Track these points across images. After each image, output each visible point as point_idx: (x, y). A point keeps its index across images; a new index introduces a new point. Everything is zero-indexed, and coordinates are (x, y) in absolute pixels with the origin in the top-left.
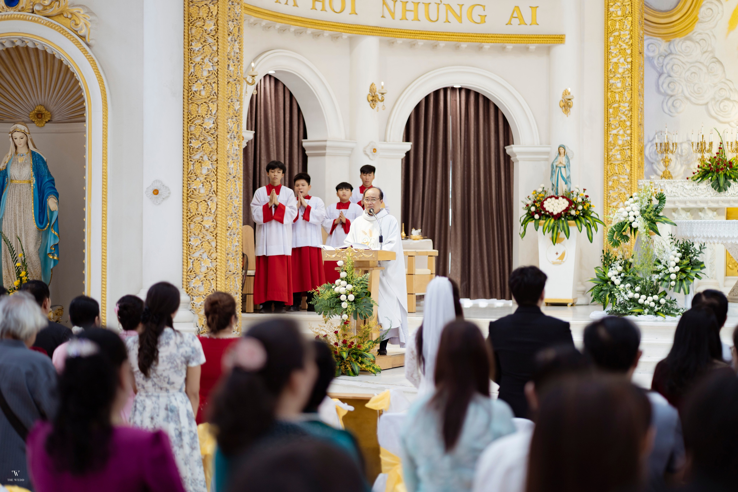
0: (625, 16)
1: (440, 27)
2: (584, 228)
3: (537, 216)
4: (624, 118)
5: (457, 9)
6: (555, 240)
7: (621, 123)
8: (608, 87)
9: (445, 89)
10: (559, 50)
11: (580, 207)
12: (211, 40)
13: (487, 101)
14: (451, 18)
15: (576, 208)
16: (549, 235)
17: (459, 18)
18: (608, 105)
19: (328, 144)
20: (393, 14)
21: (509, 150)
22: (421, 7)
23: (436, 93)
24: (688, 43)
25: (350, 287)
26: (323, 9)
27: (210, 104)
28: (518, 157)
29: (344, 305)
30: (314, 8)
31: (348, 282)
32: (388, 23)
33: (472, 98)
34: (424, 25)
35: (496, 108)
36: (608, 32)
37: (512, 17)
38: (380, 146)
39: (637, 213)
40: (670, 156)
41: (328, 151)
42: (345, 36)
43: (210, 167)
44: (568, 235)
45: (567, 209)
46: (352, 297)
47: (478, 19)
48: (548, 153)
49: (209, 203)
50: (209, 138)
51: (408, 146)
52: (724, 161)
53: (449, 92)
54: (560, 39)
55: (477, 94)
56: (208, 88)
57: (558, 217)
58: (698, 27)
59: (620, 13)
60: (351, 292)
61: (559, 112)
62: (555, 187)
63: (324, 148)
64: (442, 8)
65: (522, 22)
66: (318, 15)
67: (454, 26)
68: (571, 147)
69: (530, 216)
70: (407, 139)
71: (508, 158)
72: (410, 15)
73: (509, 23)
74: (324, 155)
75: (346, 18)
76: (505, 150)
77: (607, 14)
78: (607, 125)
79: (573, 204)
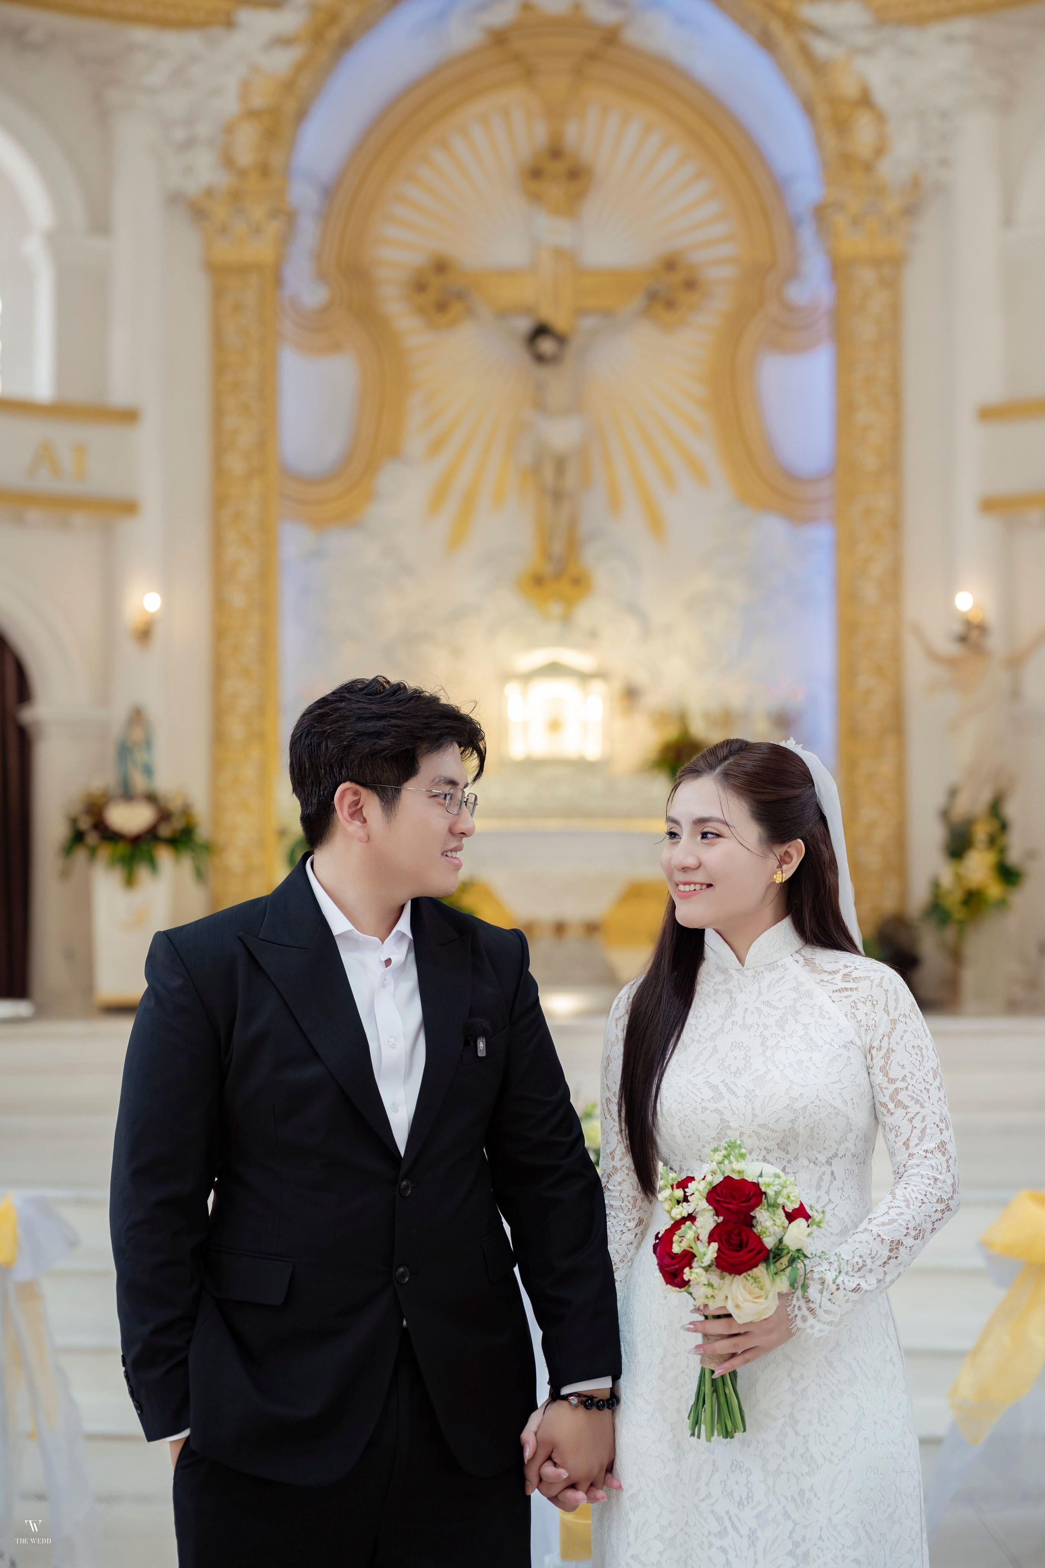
0: (250, 474)
2: (187, 859)
3: (91, 839)
4: (248, 662)
6: (128, 881)
7: (245, 672)
8: (216, 602)
10: (125, 525)
11: (179, 822)
15: (170, 824)
16: (118, 872)
18: (219, 634)
21: (25, 715)
24: (357, 536)
28: (48, 728)
36: (218, 502)
37: (37, 460)
44: (155, 869)
45: (154, 826)
48: (105, 723)
54: (129, 507)
57: (136, 840)
58: (375, 509)
59: (241, 467)
61: (127, 644)
62: (124, 782)
65: (57, 472)
69: (79, 837)
71: (21, 731)
73: (32, 472)
76: (17, 717)
77: (219, 472)
78: (218, 674)
79: (164, 815)
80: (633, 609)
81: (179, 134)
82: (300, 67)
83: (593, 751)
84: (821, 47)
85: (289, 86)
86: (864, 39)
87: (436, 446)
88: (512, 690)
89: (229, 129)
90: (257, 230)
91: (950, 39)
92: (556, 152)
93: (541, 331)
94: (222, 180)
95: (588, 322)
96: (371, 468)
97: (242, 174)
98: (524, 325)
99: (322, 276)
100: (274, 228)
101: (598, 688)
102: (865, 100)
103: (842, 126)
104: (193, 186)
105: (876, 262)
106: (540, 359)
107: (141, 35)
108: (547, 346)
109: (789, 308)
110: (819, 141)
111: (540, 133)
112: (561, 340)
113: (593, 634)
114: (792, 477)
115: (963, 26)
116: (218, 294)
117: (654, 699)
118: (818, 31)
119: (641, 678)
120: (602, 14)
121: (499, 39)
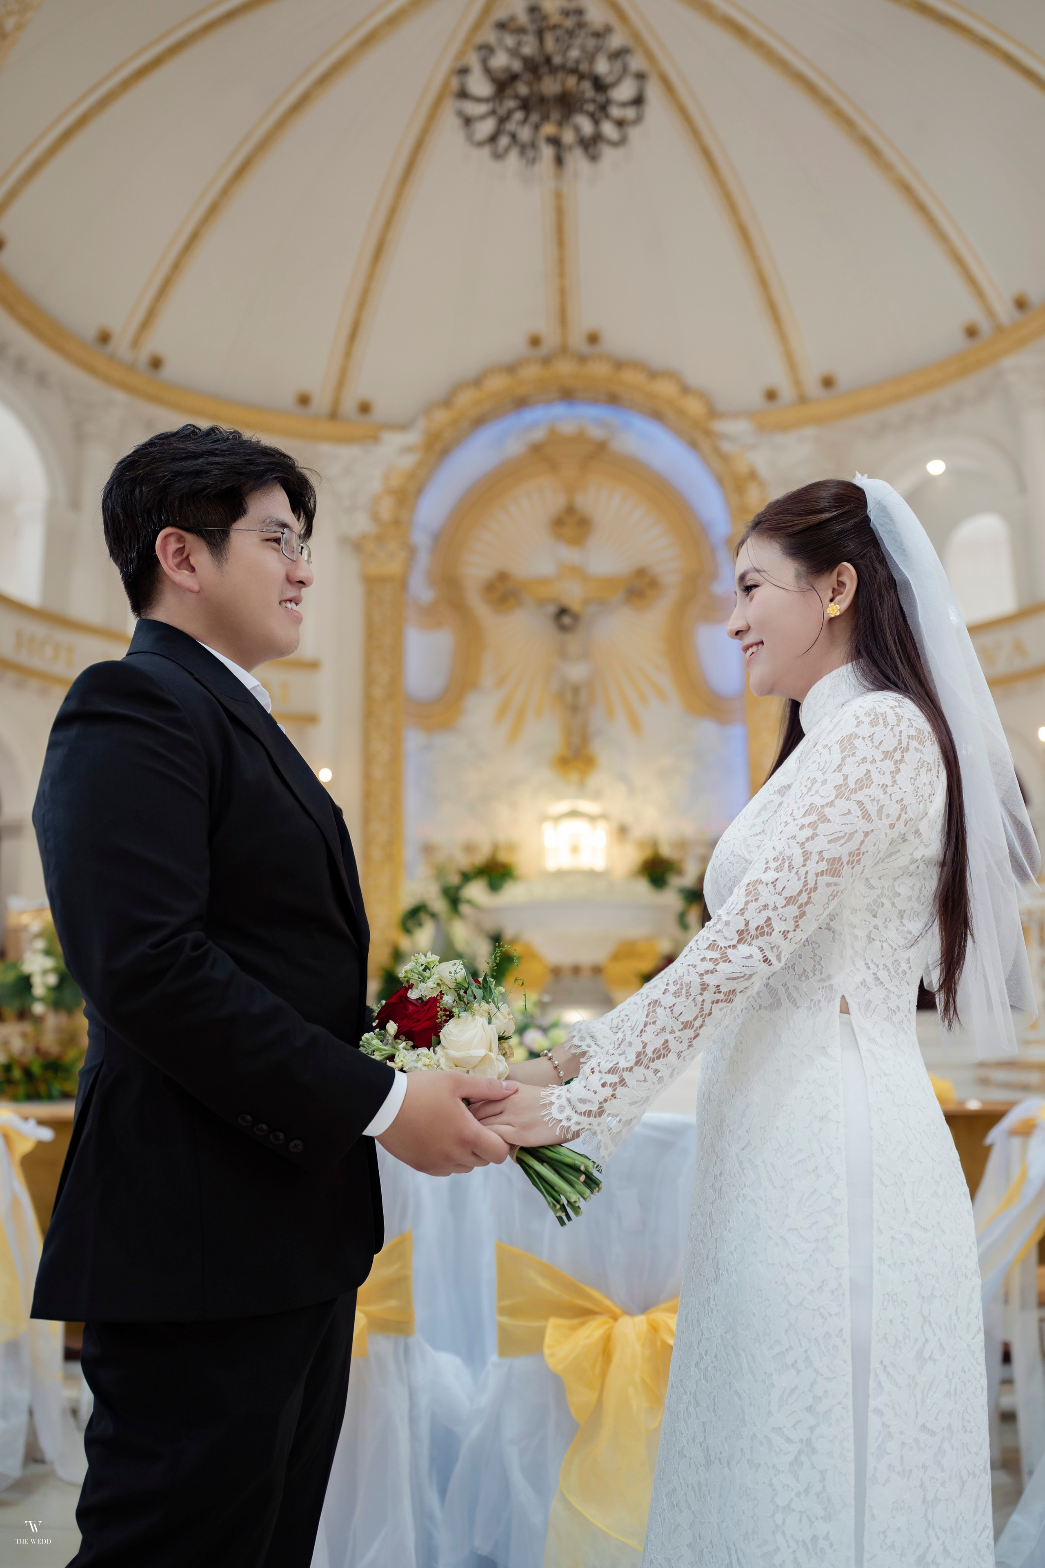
0: (387, 699)
7: (383, 818)
8: (365, 775)
10: (311, 730)
18: (365, 795)
24: (451, 737)
36: (366, 716)
52: (497, 861)
54: (313, 719)
58: (463, 720)
77: (368, 697)
80: (623, 778)
81: (347, 503)
82: (419, 464)
83: (599, 865)
84: (726, 446)
85: (412, 476)
86: (751, 440)
87: (501, 682)
88: (547, 826)
89: (376, 500)
90: (392, 556)
91: (803, 439)
92: (571, 513)
94: (372, 529)
95: (592, 608)
96: (461, 696)
97: (384, 525)
98: (552, 609)
99: (432, 584)
100: (402, 555)
101: (602, 825)
102: (753, 475)
103: (740, 491)
104: (355, 532)
106: (563, 628)
107: (327, 447)
108: (567, 620)
109: (712, 597)
111: (561, 500)
112: (576, 617)
113: (599, 792)
114: (718, 697)
115: (809, 431)
116: (369, 594)
117: (637, 833)
118: (723, 436)
119: (629, 820)
120: (596, 433)
121: (536, 449)
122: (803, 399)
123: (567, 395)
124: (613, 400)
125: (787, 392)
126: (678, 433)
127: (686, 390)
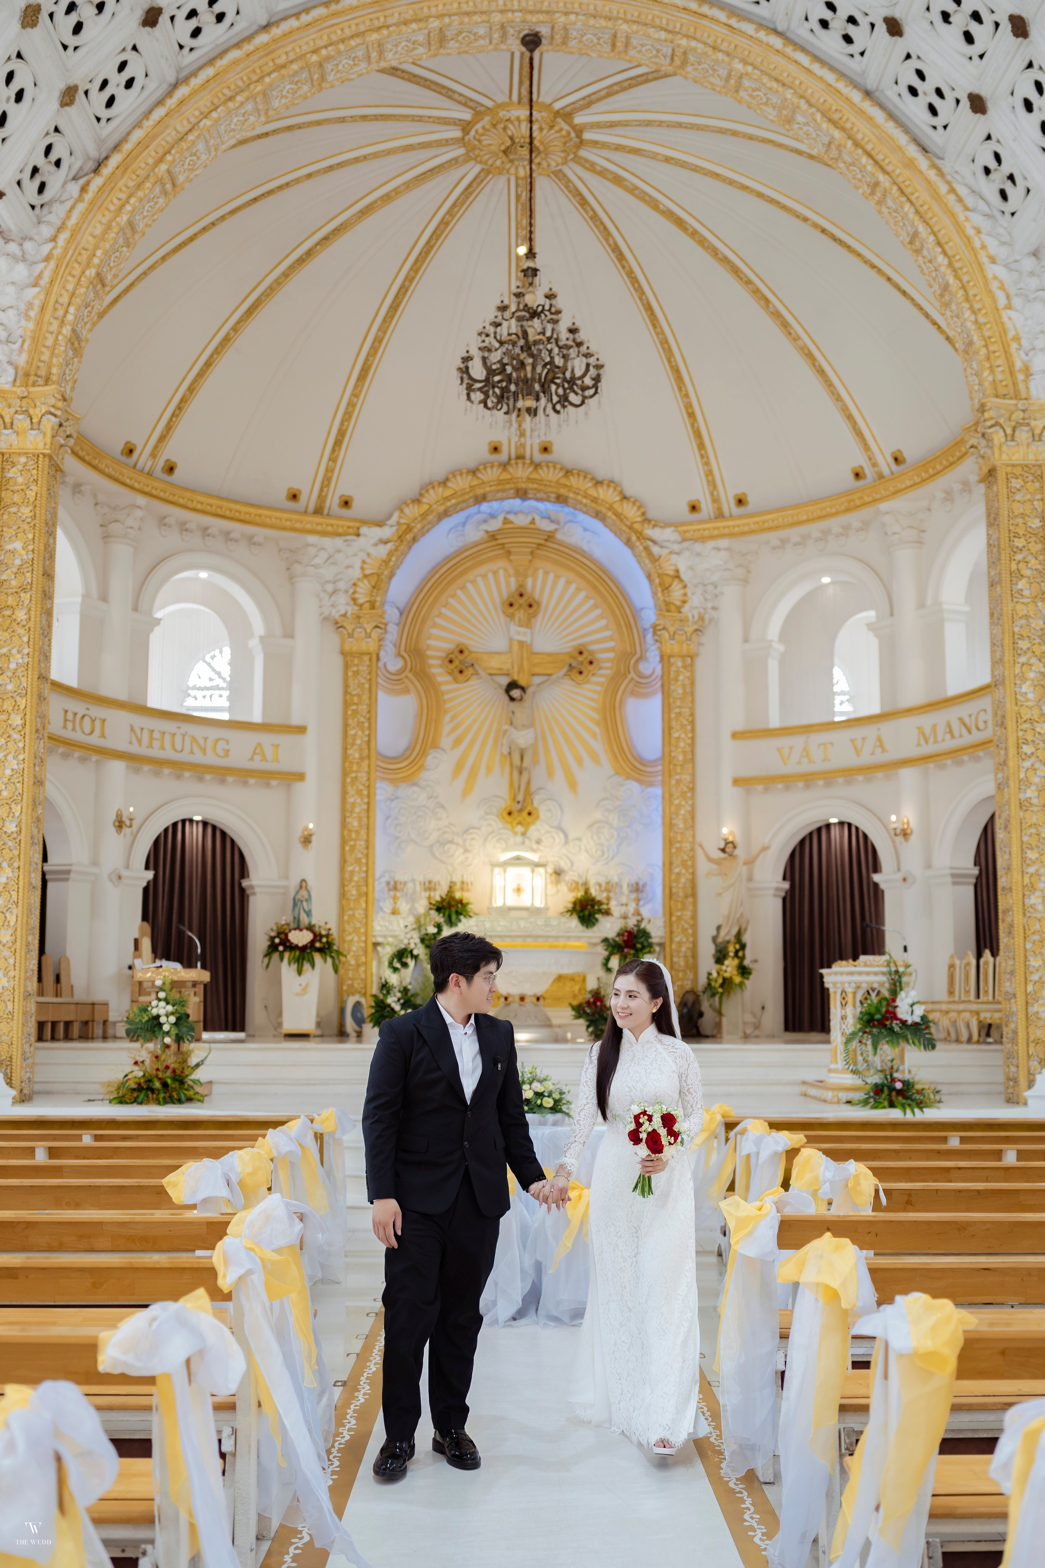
0: (362, 758)
1: (184, 757)
2: (329, 960)
3: (281, 948)
4: (360, 855)
5: (202, 742)
6: (300, 972)
7: (358, 861)
8: (344, 825)
9: (184, 821)
10: (298, 786)
11: (324, 940)
12: (16, 736)
13: (224, 834)
14: (196, 749)
15: (320, 941)
16: (294, 966)
17: (204, 751)
18: (344, 842)
19: (73, 868)
20: (140, 742)
21: (245, 883)
22: (167, 737)
23: (175, 825)
24: (415, 788)
25: (170, 1008)
26: (74, 729)
27: (13, 806)
28: (257, 890)
29: (166, 1028)
30: (65, 727)
31: (168, 1003)
32: (135, 749)
33: (209, 830)
34: (169, 754)
35: (233, 842)
36: (345, 773)
37: (254, 753)
38: (125, 873)
39: (418, 941)
40: (398, 894)
41: (72, 876)
42: (94, 758)
43: (11, 875)
44: (313, 966)
45: (312, 942)
46: (172, 1019)
47: (221, 753)
48: (286, 887)
49: (8, 915)
50: (10, 843)
51: (150, 875)
52: (453, 898)
53: (187, 824)
54: (300, 777)
55: (214, 828)
56: (11, 787)
57: (303, 949)
58: (425, 775)
59: (357, 755)
60: (172, 1014)
61: (298, 847)
62: (297, 920)
63: (68, 872)
64: (188, 740)
65: (264, 759)
66: (68, 734)
67: (198, 758)
68: (311, 883)
69: (273, 948)
70: (147, 867)
71: (242, 891)
72: (156, 744)
73: (252, 759)
74: (67, 880)
75: (94, 740)
76: (240, 884)
77: (345, 757)
78: (343, 862)
79: (317, 937)
80: (559, 828)
81: (330, 588)
82: (390, 554)
83: (539, 903)
84: (655, 550)
85: (386, 562)
86: (676, 547)
87: (457, 742)
88: (497, 870)
89: (355, 584)
90: (369, 636)
91: (719, 549)
92: (521, 595)
93: (513, 685)
94: (351, 610)
95: (537, 680)
96: (423, 753)
97: (361, 606)
98: (505, 681)
99: (399, 655)
100: (375, 634)
101: (541, 870)
102: (677, 576)
103: (666, 589)
104: (336, 614)
105: (683, 657)
106: (512, 699)
107: (312, 539)
108: (516, 693)
109: (641, 676)
110: (654, 594)
111: (513, 584)
112: (523, 689)
113: (538, 842)
114: (642, 761)
115: (724, 543)
116: (346, 667)
117: (570, 876)
118: (654, 542)
119: (564, 864)
120: (546, 526)
121: (492, 536)
122: (720, 515)
123: (522, 494)
124: (561, 499)
125: (707, 507)
126: (617, 533)
127: (625, 498)
